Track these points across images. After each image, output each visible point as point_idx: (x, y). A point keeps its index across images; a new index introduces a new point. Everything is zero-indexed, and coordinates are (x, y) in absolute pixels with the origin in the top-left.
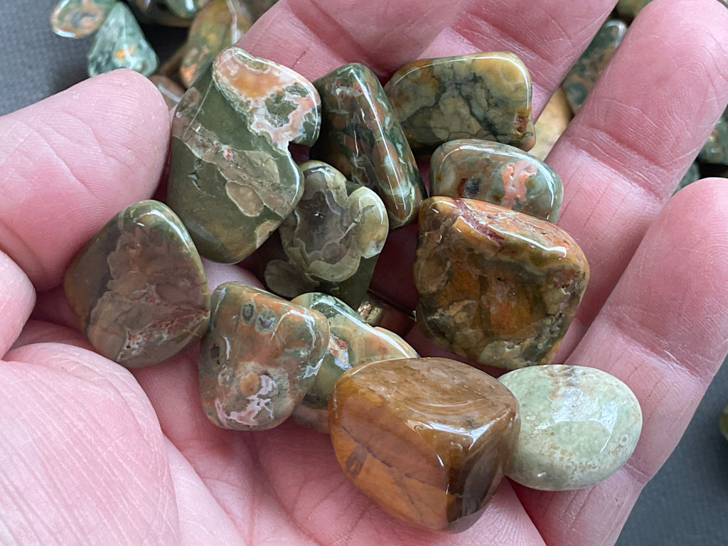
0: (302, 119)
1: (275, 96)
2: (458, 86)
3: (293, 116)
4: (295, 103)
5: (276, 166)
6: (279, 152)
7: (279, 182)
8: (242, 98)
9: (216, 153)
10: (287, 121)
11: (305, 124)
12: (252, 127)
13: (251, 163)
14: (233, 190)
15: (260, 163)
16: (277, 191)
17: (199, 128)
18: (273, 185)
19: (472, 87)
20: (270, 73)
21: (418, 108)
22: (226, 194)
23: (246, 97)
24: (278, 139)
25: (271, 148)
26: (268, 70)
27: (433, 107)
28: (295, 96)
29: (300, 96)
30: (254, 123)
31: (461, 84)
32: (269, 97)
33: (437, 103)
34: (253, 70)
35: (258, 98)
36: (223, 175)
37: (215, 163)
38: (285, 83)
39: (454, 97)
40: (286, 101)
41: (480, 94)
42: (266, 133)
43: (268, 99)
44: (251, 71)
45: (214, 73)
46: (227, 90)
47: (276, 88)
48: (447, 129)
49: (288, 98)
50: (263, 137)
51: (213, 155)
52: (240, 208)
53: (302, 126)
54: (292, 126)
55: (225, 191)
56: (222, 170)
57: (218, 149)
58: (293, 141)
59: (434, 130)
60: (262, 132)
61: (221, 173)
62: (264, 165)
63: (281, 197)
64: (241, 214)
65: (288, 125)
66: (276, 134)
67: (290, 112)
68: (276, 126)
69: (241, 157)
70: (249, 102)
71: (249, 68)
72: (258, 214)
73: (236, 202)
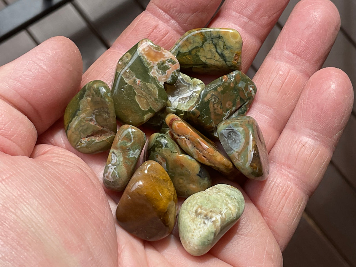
0: (171, 74)
1: (162, 62)
2: (212, 39)
3: (168, 72)
4: (169, 66)
5: (157, 91)
6: (160, 86)
7: (158, 98)
8: (148, 61)
9: (134, 81)
10: (165, 74)
11: (172, 76)
12: (150, 73)
13: (148, 88)
14: (138, 98)
15: (151, 89)
16: (156, 102)
17: (129, 70)
18: (155, 99)
19: (218, 40)
20: (161, 52)
21: (194, 47)
22: (135, 99)
23: (150, 61)
24: (160, 80)
25: (157, 83)
26: (161, 51)
27: (200, 47)
28: (170, 63)
29: (172, 64)
30: (151, 72)
31: (213, 39)
32: (159, 62)
33: (202, 46)
34: (154, 50)
35: (154, 62)
36: (135, 91)
37: (132, 86)
38: (166, 58)
39: (210, 44)
40: (166, 65)
41: (221, 43)
42: (156, 77)
43: (159, 63)
44: (153, 50)
45: (138, 48)
46: (143, 56)
47: (163, 59)
48: (205, 57)
49: (167, 64)
50: (154, 78)
51: (132, 82)
52: (140, 106)
53: (171, 76)
54: (166, 76)
55: (135, 98)
56: (135, 89)
57: (135, 80)
58: (166, 82)
59: (200, 57)
60: (154, 76)
61: (134, 90)
62: (153, 90)
63: (158, 104)
64: (140, 108)
65: (165, 75)
66: (160, 78)
67: (167, 70)
68: (160, 75)
69: (144, 85)
70: (151, 63)
71: (153, 49)
72: (147, 110)
73: (139, 103)
